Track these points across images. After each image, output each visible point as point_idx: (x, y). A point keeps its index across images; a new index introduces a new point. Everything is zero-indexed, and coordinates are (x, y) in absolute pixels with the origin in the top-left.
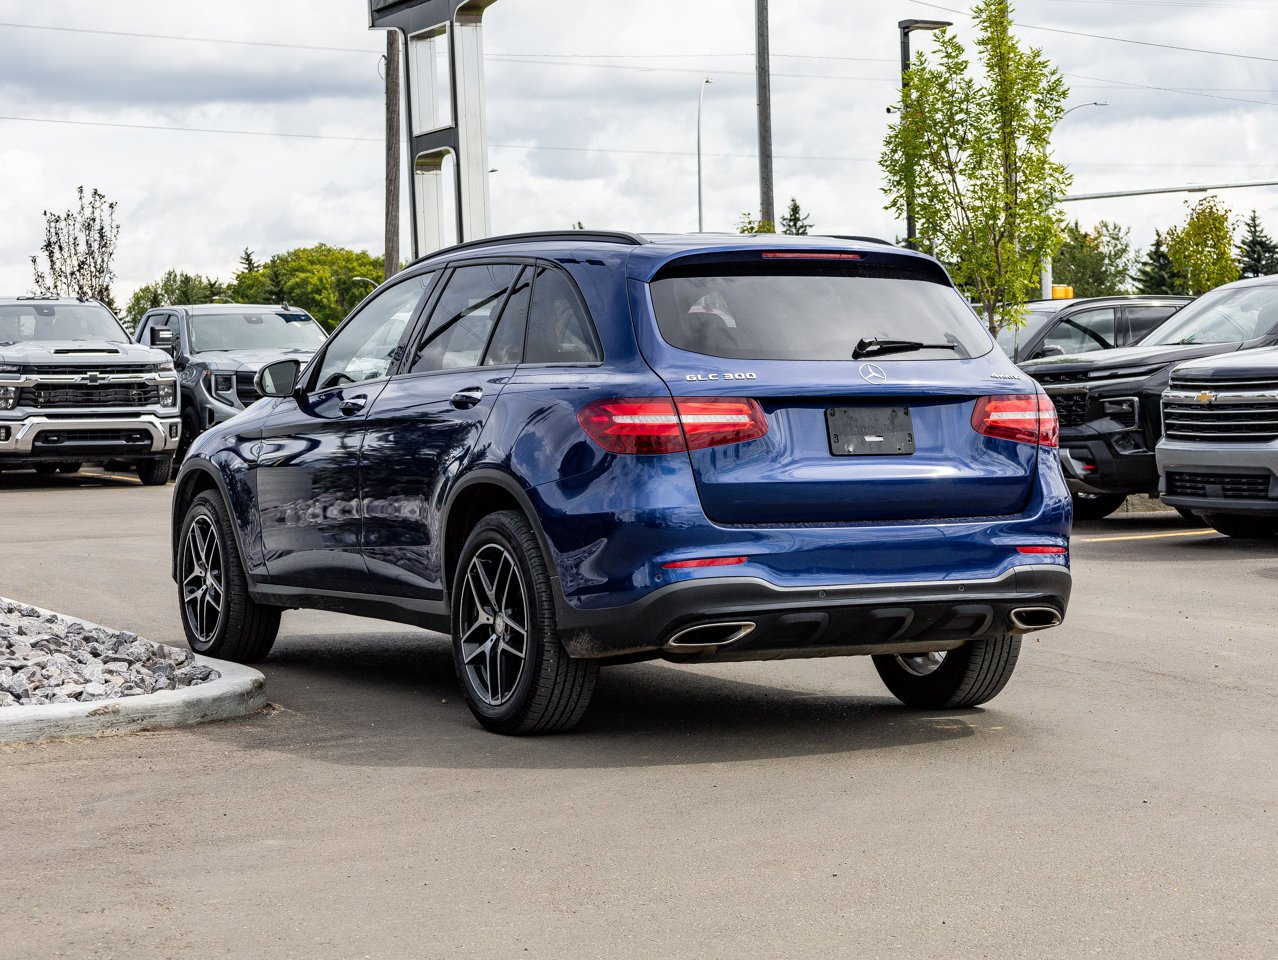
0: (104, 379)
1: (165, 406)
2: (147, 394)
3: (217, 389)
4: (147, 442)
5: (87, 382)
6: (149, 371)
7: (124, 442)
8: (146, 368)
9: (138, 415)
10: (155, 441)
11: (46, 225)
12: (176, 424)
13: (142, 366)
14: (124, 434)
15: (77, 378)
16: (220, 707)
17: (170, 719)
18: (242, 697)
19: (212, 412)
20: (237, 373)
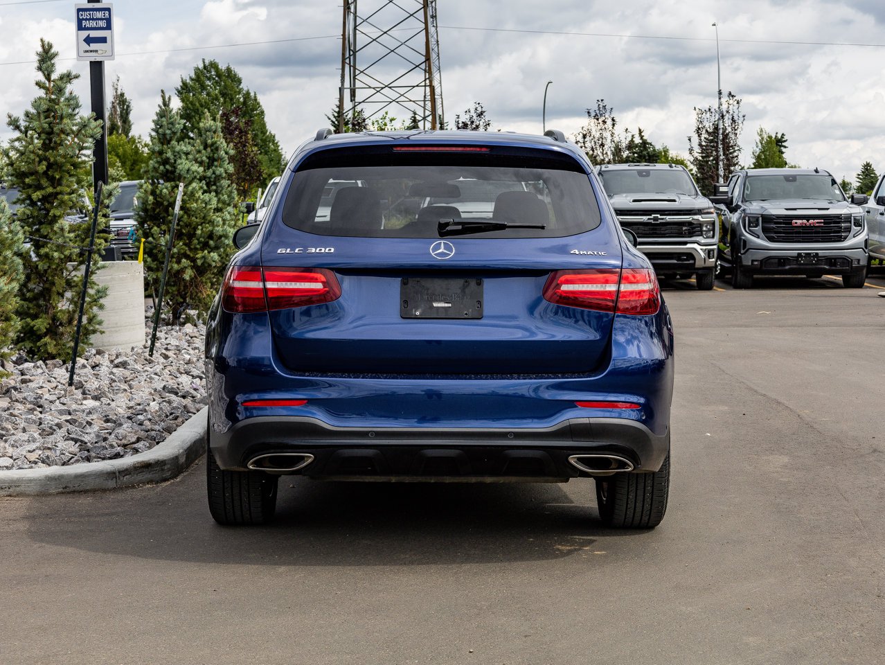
0: (662, 219)
1: (707, 237)
2: (694, 230)
3: (749, 226)
4: (691, 262)
5: (652, 221)
6: (695, 214)
7: (675, 262)
8: (693, 212)
9: (685, 243)
10: (697, 261)
11: (696, 117)
12: (713, 250)
13: (691, 210)
14: (676, 256)
15: (645, 218)
16: (82, 481)
17: (33, 489)
18: (112, 475)
19: (745, 242)
20: (762, 215)
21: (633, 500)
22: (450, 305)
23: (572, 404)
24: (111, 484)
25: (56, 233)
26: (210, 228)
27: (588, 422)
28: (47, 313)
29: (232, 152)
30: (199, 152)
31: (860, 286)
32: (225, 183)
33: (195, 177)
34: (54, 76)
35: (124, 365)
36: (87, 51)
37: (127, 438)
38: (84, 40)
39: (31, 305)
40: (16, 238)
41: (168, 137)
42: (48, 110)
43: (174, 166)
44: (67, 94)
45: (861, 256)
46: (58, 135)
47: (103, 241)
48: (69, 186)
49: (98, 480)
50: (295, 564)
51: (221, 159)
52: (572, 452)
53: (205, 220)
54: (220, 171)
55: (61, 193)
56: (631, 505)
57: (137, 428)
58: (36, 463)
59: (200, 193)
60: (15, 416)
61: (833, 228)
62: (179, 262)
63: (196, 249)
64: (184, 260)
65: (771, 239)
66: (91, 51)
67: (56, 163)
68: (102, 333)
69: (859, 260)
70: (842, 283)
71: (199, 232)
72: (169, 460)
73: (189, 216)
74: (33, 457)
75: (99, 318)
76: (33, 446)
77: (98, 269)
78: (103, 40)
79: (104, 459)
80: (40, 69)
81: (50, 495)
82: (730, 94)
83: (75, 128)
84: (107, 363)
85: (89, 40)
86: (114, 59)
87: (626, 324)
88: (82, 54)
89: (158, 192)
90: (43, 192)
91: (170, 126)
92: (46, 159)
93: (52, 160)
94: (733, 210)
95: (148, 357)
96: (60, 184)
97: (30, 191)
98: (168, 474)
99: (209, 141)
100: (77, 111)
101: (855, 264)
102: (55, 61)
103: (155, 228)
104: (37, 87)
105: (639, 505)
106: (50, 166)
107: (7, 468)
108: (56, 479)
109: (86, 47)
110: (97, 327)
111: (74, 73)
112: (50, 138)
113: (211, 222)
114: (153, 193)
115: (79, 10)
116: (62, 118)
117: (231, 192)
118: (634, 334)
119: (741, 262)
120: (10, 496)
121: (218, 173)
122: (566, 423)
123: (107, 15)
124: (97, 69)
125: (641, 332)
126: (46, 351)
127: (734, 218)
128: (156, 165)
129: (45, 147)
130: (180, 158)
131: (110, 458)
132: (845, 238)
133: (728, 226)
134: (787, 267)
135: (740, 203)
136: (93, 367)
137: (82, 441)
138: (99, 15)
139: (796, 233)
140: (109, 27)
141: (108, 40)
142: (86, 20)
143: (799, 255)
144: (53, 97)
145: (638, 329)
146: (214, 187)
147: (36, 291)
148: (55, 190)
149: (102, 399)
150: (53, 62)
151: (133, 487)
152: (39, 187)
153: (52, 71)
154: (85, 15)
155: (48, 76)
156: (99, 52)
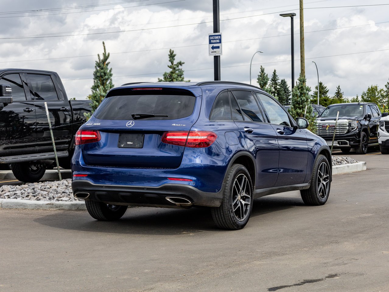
22: (132, 143)
23: (166, 178)
27: (171, 185)
34: (175, 62)
36: (212, 52)
38: (212, 48)
44: (180, 70)
52: (167, 196)
66: (214, 52)
78: (218, 47)
80: (169, 61)
81: (73, 210)
85: (213, 48)
102: (175, 57)
104: (169, 68)
109: (212, 50)
111: (182, 62)
115: (210, 36)
118: (198, 154)
122: (163, 185)
123: (220, 37)
124: (217, 59)
138: (217, 37)
140: (220, 42)
141: (220, 47)
142: (212, 40)
154: (212, 38)
155: (172, 63)
156: (217, 52)
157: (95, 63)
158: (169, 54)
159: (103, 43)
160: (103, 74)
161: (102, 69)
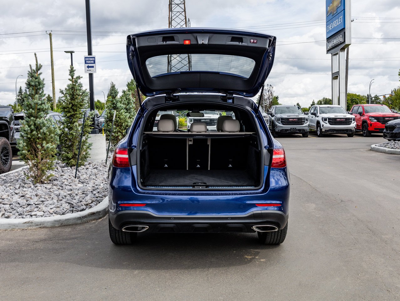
3: (277, 121)
16: (68, 221)
17: (49, 225)
18: (80, 218)
19: (276, 125)
20: (281, 118)
21: (274, 236)
23: (254, 205)
24: (79, 222)
25: (74, 127)
26: (127, 124)
27: (261, 212)
28: (72, 151)
29: (134, 101)
30: (125, 101)
31: (307, 137)
32: (132, 110)
33: (123, 108)
34: (75, 77)
35: (96, 168)
37: (88, 202)
39: (67, 149)
40: (55, 130)
41: (114, 96)
42: (72, 88)
43: (116, 105)
44: (79, 83)
45: (307, 129)
46: (76, 96)
47: (90, 129)
48: (79, 112)
49: (74, 221)
50: (141, 269)
51: (131, 103)
53: (125, 121)
54: (131, 106)
55: (77, 114)
56: (273, 237)
57: (93, 196)
58: (52, 214)
59: (124, 113)
60: (51, 192)
61: (300, 121)
62: (117, 134)
63: (123, 130)
64: (119, 133)
65: (283, 124)
67: (75, 105)
68: (90, 157)
69: (307, 130)
70: (302, 136)
71: (123, 125)
72: (102, 211)
73: (121, 120)
74: (51, 211)
75: (89, 153)
76: (52, 206)
77: (88, 138)
78: (93, 67)
79: (78, 211)
80: (70, 75)
81: (56, 227)
82: (270, 85)
83: (81, 94)
84: (91, 168)
85: (88, 67)
86: (96, 73)
87: (274, 173)
88: (86, 71)
89: (111, 113)
90: (71, 114)
91: (115, 93)
92: (72, 103)
93: (73, 103)
94: (272, 116)
95: (105, 165)
96: (76, 111)
97: (67, 113)
98: (101, 216)
99: (128, 98)
100: (82, 88)
101: (306, 131)
102: (75, 72)
103: (110, 123)
104: (69, 81)
105: (276, 237)
106: (73, 105)
107: (42, 216)
108: (58, 221)
109: (88, 69)
110: (88, 156)
111: (80, 76)
112: (73, 97)
113: (127, 122)
114: (110, 113)
115: (85, 58)
116: (77, 90)
117: (134, 112)
119: (275, 130)
120: (40, 228)
121: (130, 107)
122: (252, 213)
123: (94, 59)
124: (91, 76)
125: (281, 177)
126: (72, 164)
127: (273, 118)
128: (111, 105)
129: (72, 99)
130: (118, 103)
131: (81, 211)
132: (303, 124)
133: (271, 121)
134: (288, 132)
135: (274, 114)
136: (86, 169)
137: (71, 204)
138: (91, 59)
139: (295, 122)
140: (94, 63)
142: (87, 61)
143: (291, 129)
144: (74, 84)
145: (280, 175)
146: (129, 111)
147: (69, 145)
148: (74, 113)
149: (84, 184)
150: (74, 72)
151: (88, 222)
152: (69, 112)
153: (74, 76)
154: (87, 59)
155: (72, 77)
156: (92, 70)
157: (28, 72)
158: (70, 69)
159: (35, 54)
160: (37, 83)
161: (36, 79)
